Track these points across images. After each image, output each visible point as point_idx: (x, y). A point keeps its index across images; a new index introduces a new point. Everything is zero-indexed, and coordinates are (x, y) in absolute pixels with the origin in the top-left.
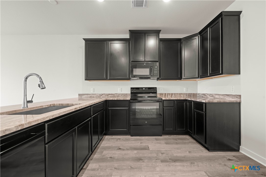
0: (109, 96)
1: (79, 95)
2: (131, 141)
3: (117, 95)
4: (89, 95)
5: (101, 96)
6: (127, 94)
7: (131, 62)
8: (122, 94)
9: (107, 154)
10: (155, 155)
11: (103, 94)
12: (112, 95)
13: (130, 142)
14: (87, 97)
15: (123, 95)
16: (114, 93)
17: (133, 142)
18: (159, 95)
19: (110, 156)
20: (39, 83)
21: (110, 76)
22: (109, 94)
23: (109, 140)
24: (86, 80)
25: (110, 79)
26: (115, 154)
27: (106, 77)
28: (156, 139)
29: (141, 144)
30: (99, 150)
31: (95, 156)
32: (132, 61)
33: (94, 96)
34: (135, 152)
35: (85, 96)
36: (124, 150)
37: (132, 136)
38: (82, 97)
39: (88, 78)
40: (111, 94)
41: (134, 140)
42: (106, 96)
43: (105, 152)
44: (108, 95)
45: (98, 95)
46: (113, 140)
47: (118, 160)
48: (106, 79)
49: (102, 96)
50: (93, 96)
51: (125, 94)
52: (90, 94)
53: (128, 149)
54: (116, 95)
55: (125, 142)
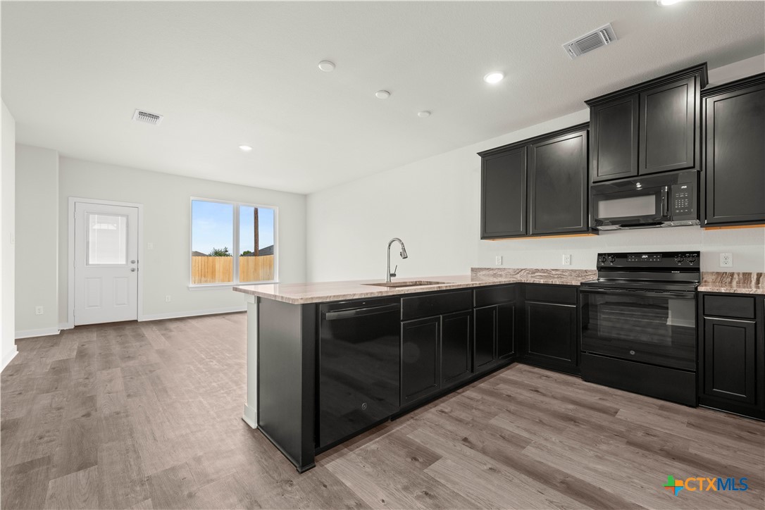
0: (537, 274)
1: (473, 270)
2: (578, 388)
3: (557, 273)
4: (491, 272)
5: (518, 273)
6: (586, 271)
7: (591, 184)
8: (572, 270)
9: (505, 389)
10: (622, 429)
11: (522, 270)
12: (544, 273)
13: (571, 389)
14: (488, 275)
15: (574, 274)
16: (549, 267)
17: (583, 392)
18: (714, 277)
19: (509, 393)
20: (401, 251)
21: (535, 227)
22: (537, 271)
23: (521, 371)
24: (483, 238)
25: (534, 235)
26: (521, 394)
27: (525, 231)
28: (661, 408)
29: (600, 402)
30: (492, 380)
31: (482, 385)
32: (594, 182)
33: (503, 273)
34: (571, 406)
35: (484, 272)
36: (544, 395)
37: (586, 381)
38: (479, 274)
39: (487, 234)
40: (543, 271)
41: (584, 390)
42: (529, 273)
43: (501, 386)
44: (533, 273)
45: (510, 271)
46: (530, 374)
47: (521, 403)
48: (526, 234)
49: (519, 275)
50: (500, 273)
51: (581, 271)
52: (493, 269)
53: (554, 397)
54: (554, 272)
55: (556, 385)
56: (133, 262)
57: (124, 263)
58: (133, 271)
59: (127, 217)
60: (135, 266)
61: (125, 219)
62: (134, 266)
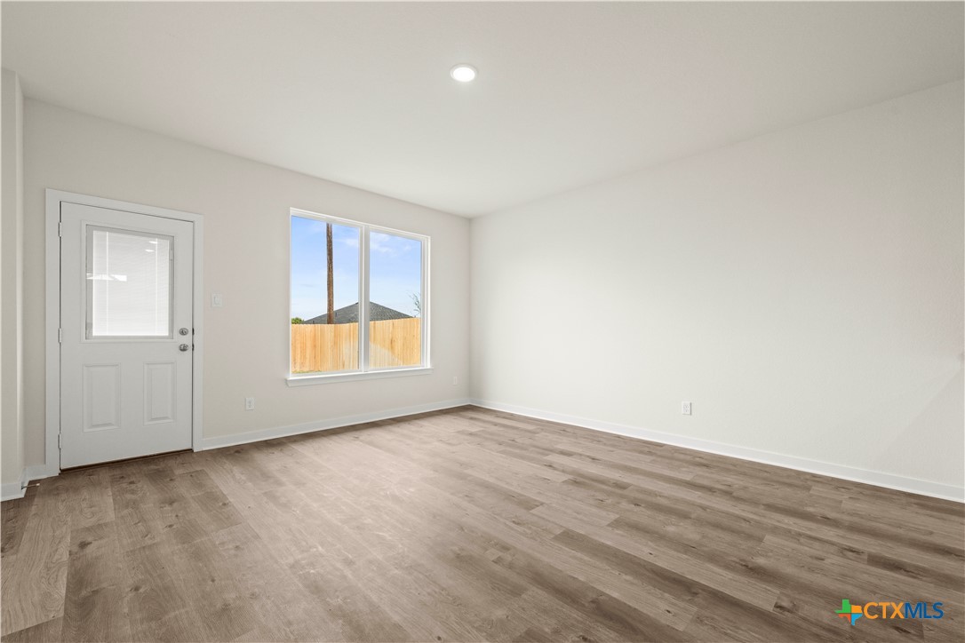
56: (183, 332)
57: (166, 334)
58: (183, 349)
59: (172, 239)
60: (187, 340)
61: (167, 243)
62: (185, 339)
